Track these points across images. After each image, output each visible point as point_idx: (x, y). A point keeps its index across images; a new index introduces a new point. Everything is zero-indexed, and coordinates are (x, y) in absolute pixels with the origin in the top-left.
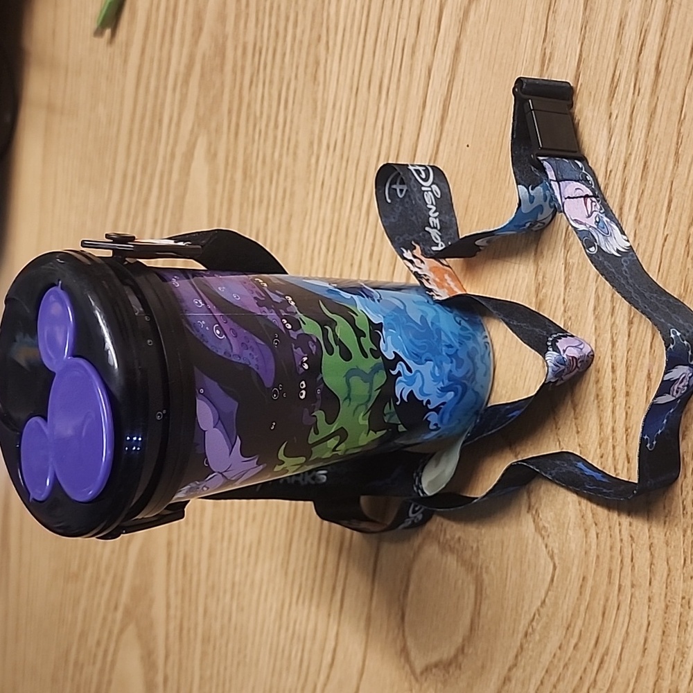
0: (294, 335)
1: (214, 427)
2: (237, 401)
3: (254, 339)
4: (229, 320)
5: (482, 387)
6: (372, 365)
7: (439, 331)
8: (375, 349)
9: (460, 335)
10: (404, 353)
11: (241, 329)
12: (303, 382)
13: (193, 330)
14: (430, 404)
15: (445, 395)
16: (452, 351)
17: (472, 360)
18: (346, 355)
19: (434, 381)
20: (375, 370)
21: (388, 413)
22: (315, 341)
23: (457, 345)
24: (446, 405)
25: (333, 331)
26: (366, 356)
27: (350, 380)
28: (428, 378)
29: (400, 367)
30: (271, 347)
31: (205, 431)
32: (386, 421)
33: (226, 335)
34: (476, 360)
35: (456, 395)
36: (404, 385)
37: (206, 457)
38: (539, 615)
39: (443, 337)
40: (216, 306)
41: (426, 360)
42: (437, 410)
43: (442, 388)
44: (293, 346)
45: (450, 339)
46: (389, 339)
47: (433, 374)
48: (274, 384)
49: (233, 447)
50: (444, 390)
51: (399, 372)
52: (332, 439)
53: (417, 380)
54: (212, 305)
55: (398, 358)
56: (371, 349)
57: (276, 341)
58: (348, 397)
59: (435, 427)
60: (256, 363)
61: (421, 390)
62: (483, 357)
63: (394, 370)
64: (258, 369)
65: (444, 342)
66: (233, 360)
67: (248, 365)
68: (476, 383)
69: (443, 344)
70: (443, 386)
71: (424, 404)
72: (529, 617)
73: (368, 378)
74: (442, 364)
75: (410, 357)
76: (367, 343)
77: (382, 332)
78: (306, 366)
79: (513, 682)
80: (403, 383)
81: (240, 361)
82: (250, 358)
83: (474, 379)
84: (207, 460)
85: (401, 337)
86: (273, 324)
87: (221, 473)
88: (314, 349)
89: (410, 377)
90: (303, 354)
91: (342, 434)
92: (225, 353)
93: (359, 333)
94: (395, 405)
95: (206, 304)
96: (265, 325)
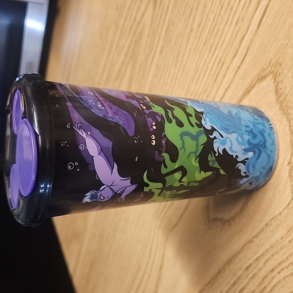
0: (147, 112)
1: (98, 155)
2: (112, 142)
3: (121, 111)
4: (107, 101)
5: (271, 151)
6: (197, 131)
7: (240, 119)
8: (199, 123)
9: (253, 122)
10: (218, 127)
11: (115, 106)
12: (153, 136)
13: (85, 104)
14: (238, 158)
15: (247, 153)
16: (249, 129)
17: (263, 135)
18: (180, 124)
19: (238, 144)
20: (199, 134)
21: (211, 160)
22: (160, 116)
23: (252, 127)
24: (248, 160)
25: (172, 112)
26: (193, 126)
27: (183, 137)
28: (235, 143)
29: (215, 134)
30: (133, 116)
31: (93, 157)
32: (211, 166)
33: (104, 107)
34: (265, 136)
35: (255, 154)
36: (219, 145)
37: (97, 173)
38: (276, 218)
39: (243, 122)
40: (100, 95)
41: (232, 132)
42: (244, 162)
43: (244, 149)
44: (146, 116)
45: (246, 123)
46: (207, 119)
47: (237, 140)
48: (134, 134)
49: (113, 169)
50: (246, 150)
51: (215, 137)
52: (177, 173)
53: (227, 142)
54: (98, 94)
55: (213, 129)
56: (196, 123)
57: (135, 113)
58: (183, 147)
59: (245, 175)
60: (123, 122)
61: (231, 148)
62: (269, 135)
63: (212, 135)
64: (124, 126)
65: (243, 124)
66: (108, 119)
67: (118, 123)
68: (267, 149)
69: (243, 125)
70: (245, 148)
71: (234, 157)
72: (271, 217)
73: (195, 138)
74: (243, 135)
75: (222, 130)
76: (194, 120)
77: (203, 116)
78: (155, 127)
79: (253, 244)
80: (218, 143)
81: (113, 121)
82: (119, 120)
83: (265, 147)
84: (97, 175)
85: (215, 119)
86: (135, 106)
87: (109, 186)
88: (159, 119)
89: (222, 140)
90: (152, 121)
91: (183, 170)
92: (104, 116)
93: (188, 115)
94: (215, 156)
95: (95, 94)
96: (130, 106)
